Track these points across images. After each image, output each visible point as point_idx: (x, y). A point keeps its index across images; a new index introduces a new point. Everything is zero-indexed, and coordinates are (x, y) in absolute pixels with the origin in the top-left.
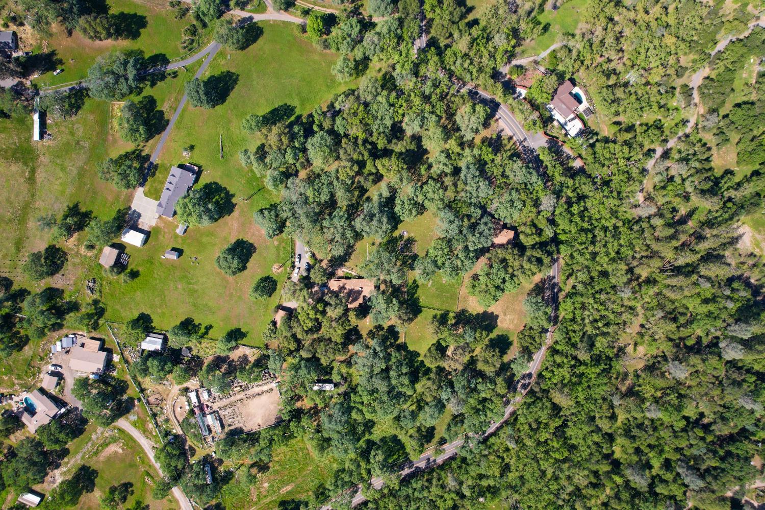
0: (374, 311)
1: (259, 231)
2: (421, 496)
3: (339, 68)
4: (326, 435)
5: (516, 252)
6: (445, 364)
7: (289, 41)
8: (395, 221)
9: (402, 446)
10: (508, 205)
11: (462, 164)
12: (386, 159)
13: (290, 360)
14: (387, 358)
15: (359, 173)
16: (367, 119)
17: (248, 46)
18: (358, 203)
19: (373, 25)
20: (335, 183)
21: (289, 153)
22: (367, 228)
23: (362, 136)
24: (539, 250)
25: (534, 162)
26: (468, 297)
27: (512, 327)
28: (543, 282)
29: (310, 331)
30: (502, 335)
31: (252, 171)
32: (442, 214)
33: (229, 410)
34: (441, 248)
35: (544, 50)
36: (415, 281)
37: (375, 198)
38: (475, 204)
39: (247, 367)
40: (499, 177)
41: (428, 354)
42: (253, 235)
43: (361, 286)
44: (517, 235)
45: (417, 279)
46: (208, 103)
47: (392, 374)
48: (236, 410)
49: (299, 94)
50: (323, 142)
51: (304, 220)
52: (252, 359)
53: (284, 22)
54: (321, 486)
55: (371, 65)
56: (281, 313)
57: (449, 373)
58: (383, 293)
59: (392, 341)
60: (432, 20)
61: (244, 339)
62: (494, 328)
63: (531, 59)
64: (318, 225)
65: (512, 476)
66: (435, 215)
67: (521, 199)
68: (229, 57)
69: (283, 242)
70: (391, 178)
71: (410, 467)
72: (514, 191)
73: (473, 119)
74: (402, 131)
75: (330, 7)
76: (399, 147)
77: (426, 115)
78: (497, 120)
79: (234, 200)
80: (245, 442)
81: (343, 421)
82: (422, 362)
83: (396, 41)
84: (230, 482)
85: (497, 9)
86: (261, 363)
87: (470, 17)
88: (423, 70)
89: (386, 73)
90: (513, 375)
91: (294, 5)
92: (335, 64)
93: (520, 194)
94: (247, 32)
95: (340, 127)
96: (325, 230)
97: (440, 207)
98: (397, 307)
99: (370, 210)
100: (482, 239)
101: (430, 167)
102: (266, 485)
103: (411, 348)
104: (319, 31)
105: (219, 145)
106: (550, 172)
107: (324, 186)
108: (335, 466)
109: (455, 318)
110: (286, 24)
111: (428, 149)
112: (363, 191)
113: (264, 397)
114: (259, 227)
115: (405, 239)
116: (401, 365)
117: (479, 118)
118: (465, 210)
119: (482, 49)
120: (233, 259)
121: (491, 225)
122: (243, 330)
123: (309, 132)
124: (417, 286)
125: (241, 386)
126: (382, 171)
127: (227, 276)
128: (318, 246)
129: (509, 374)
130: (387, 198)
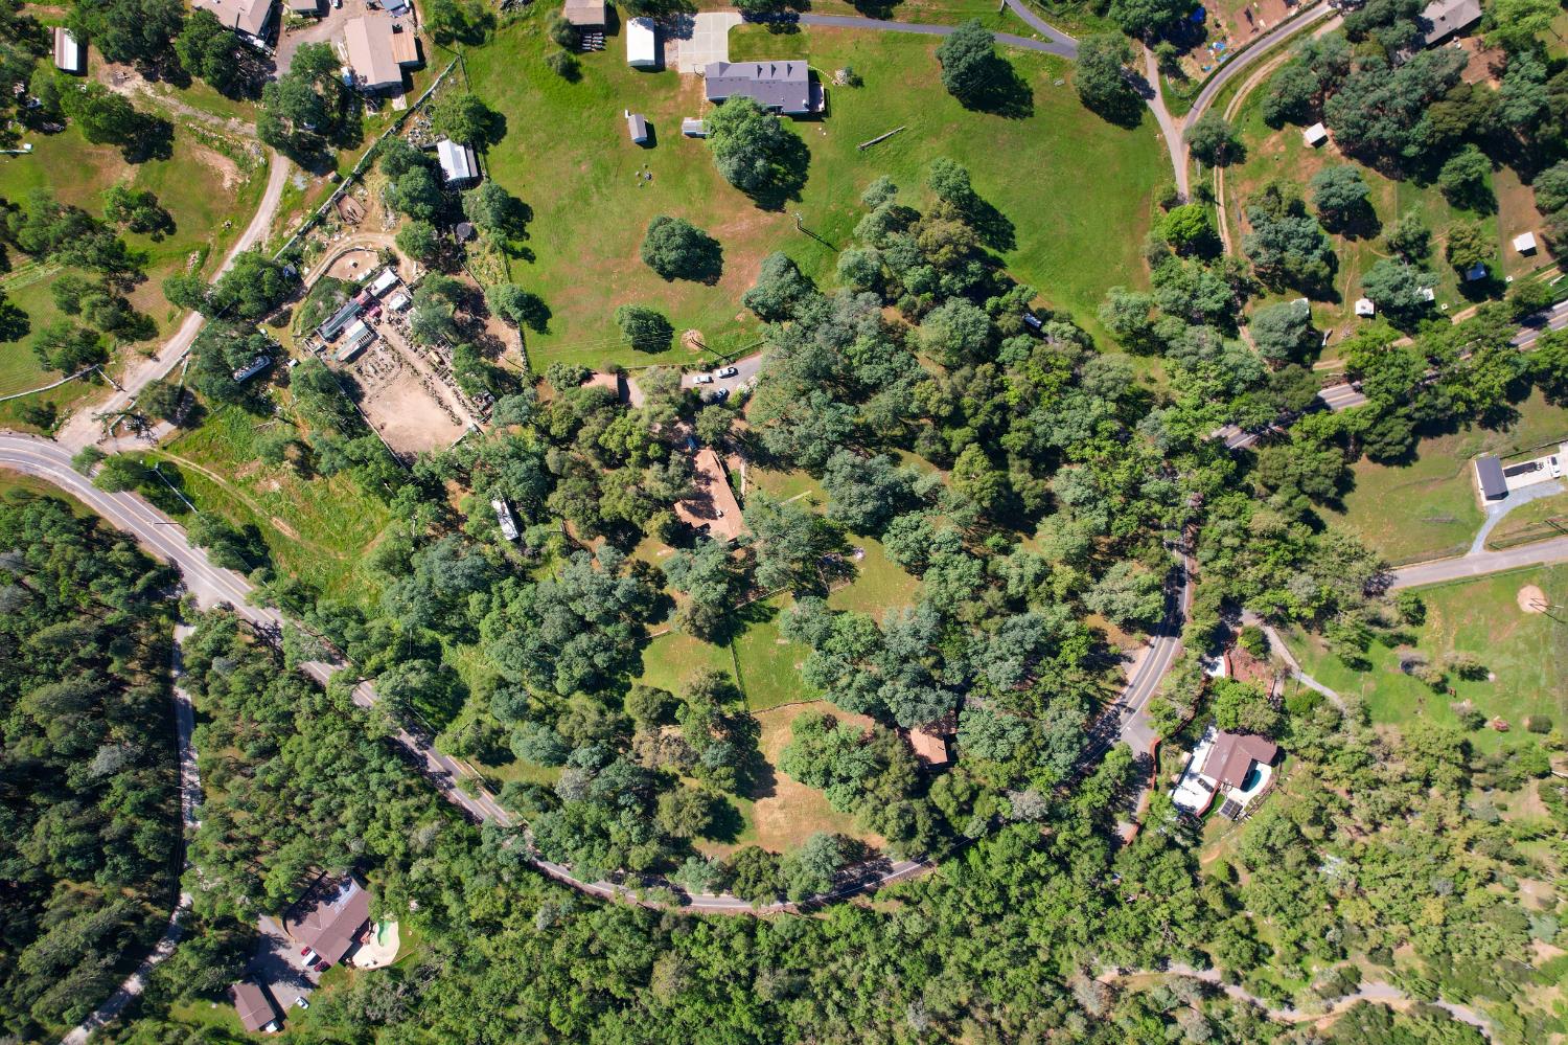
0: (688, 557)
1: (751, 275)
2: (373, 788)
3: (1124, 300)
4: (415, 561)
5: (909, 779)
6: (641, 732)
7: (1136, 185)
8: (875, 526)
9: (453, 714)
10: (992, 730)
11: (1035, 610)
12: (986, 463)
13: (530, 436)
14: (610, 618)
15: (939, 422)
16: (1047, 394)
17: (1095, 110)
18: (880, 442)
19: (1232, 332)
20: (902, 382)
21: (921, 271)
22: (839, 479)
23: (1012, 397)
24: (930, 822)
25: (1095, 744)
26: (787, 723)
27: (764, 829)
28: (874, 854)
29: (601, 451)
30: (740, 819)
31: (859, 216)
32: (924, 611)
33: (387, 358)
34: (859, 635)
35: (1316, 679)
36: (775, 611)
37: (902, 471)
38: (969, 666)
39: (483, 359)
40: (1040, 691)
41: (647, 693)
42: (740, 268)
43: (726, 511)
44: (942, 769)
45: (782, 613)
46: (955, 78)
47: (583, 639)
48: (394, 372)
49: (1043, 245)
50: (970, 328)
51: (806, 353)
52: (502, 362)
53: (1168, 159)
54: (316, 591)
55: (1154, 359)
56: (611, 382)
57: (628, 747)
58: (730, 560)
59: (645, 614)
60: (1288, 441)
61: (534, 332)
62: (748, 796)
63: (1290, 661)
64: (807, 383)
65: (482, 945)
66: (917, 597)
67: (1013, 750)
68: (1059, 82)
69: (748, 330)
70: (954, 484)
71: (419, 744)
72: (1023, 729)
73: (1130, 597)
74: (1051, 470)
75: (1234, 236)
76: (1018, 477)
77: (1101, 504)
78: (1147, 643)
79: (789, 204)
80: (341, 412)
81: (456, 582)
82: (629, 687)
83: (1220, 388)
84: (254, 417)
85: (1360, 557)
86: (502, 382)
87: (1323, 512)
88: (1185, 462)
89: (1150, 395)
90: (673, 869)
91: (1210, 167)
92: (1129, 290)
93: (1023, 743)
94: (1122, 98)
95: (1012, 349)
96: (803, 401)
97: (937, 602)
98: (712, 596)
99: (876, 470)
100: (907, 707)
101: (1006, 551)
102: (276, 486)
103: (646, 655)
104: (1179, 233)
105: (883, 131)
106: (1088, 784)
107: (887, 365)
108: (364, 602)
109: (737, 714)
110: (1167, 165)
111: (1038, 534)
112: (908, 443)
113: (440, 415)
114: (759, 273)
115: (849, 559)
116: (606, 650)
117: (1136, 606)
118: (949, 652)
119: (1272, 559)
120: (678, 247)
121: (941, 712)
122: (550, 323)
123: (977, 294)
124: (768, 619)
125: (442, 362)
126: (960, 464)
127: (640, 250)
128: (768, 399)
129: (672, 860)
130: (912, 493)
